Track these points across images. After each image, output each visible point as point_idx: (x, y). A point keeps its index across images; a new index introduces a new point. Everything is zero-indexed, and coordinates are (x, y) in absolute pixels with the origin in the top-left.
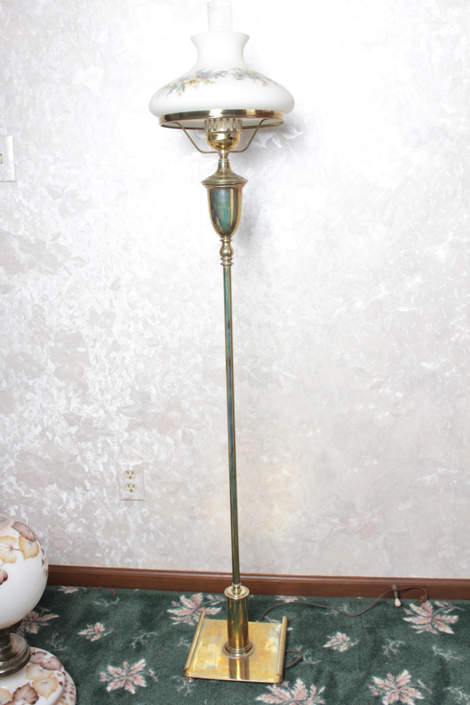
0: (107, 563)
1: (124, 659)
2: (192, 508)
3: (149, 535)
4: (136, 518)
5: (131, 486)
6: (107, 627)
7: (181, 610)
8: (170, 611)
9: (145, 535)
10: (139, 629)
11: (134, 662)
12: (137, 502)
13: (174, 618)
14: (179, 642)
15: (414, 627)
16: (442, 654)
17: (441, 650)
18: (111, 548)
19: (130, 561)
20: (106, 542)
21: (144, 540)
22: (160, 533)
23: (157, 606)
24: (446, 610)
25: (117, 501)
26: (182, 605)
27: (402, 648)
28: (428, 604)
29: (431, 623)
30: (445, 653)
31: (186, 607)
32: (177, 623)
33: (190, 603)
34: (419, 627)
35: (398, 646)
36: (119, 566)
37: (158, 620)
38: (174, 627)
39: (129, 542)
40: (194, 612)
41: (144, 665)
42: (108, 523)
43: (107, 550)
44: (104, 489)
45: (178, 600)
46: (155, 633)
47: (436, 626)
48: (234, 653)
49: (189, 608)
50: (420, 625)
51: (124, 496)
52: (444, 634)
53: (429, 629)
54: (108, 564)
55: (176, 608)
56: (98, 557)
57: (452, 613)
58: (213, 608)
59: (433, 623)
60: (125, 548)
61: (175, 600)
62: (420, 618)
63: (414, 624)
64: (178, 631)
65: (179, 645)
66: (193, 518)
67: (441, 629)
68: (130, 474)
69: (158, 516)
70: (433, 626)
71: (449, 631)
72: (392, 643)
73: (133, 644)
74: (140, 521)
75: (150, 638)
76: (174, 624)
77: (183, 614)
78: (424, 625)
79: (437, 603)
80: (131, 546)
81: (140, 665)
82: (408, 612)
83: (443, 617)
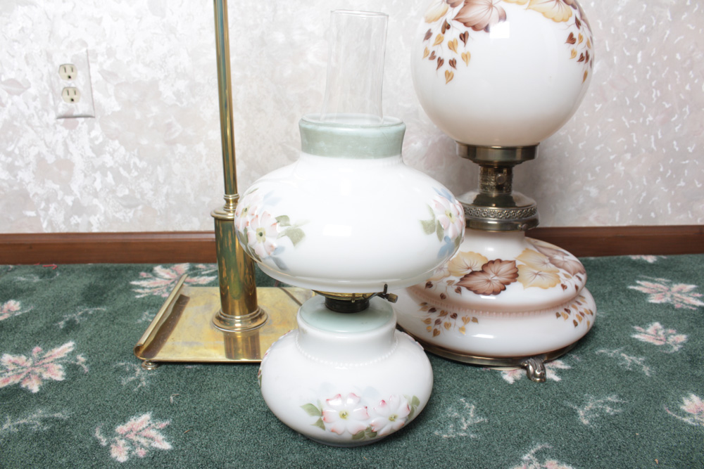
0: (45, 225)
1: (36, 343)
2: (169, 126)
3: (104, 175)
4: (83, 147)
5: (71, 92)
6: (24, 305)
7: (152, 281)
8: (134, 283)
9: (98, 175)
10: (78, 304)
11: (53, 347)
12: (82, 119)
13: (140, 291)
14: (140, 317)
18: (48, 201)
19: (79, 220)
20: (40, 191)
21: (98, 185)
22: (121, 169)
23: (115, 278)
25: (51, 120)
26: (155, 275)
31: (161, 277)
32: (142, 296)
33: (168, 273)
36: (63, 228)
37: (113, 294)
38: (136, 301)
39: (75, 188)
40: (172, 283)
41: (70, 350)
42: (40, 159)
43: (43, 205)
44: (30, 101)
45: (151, 270)
46: (103, 309)
48: (232, 324)
49: (166, 279)
51: (62, 111)
54: (45, 228)
55: (144, 279)
56: (30, 217)
58: (204, 277)
60: (69, 200)
61: (146, 271)
64: (143, 304)
65: (140, 321)
66: (171, 143)
68: (68, 70)
73: (62, 323)
74: (90, 153)
75: (92, 315)
76: (138, 297)
77: (156, 285)
80: (79, 195)
81: (63, 350)
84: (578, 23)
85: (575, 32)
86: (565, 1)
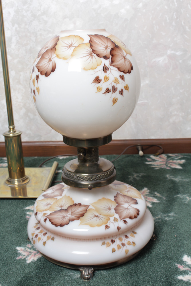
15: (153, 166)
16: (174, 179)
17: (173, 177)
24: (177, 157)
27: (143, 177)
28: (164, 156)
29: (165, 164)
30: (176, 178)
34: (156, 166)
35: (140, 176)
47: (169, 165)
50: (157, 165)
52: (175, 169)
53: (164, 167)
57: (181, 159)
59: (167, 164)
62: (157, 162)
63: (153, 165)
67: (173, 167)
70: (167, 166)
71: (179, 167)
72: (135, 175)
78: (160, 165)
79: (170, 155)
82: (149, 159)
83: (175, 161)
84: (105, 69)
85: (102, 75)
86: (98, 55)
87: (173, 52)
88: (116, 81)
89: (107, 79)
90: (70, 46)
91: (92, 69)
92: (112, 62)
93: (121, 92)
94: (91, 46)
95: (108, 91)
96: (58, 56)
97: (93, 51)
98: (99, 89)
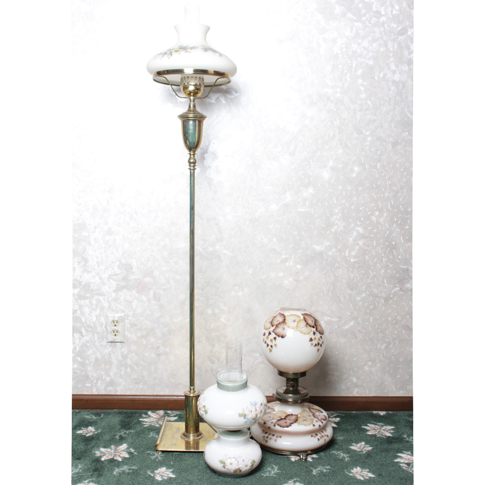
0: (94, 390)
1: (111, 444)
2: (158, 347)
3: (126, 368)
4: (118, 356)
5: (115, 332)
6: (96, 429)
7: (149, 419)
8: (141, 419)
9: (123, 368)
10: (120, 429)
11: (119, 446)
12: (119, 343)
13: (145, 423)
14: (149, 435)
18: (98, 379)
19: (111, 389)
20: (95, 375)
21: (123, 373)
22: (134, 366)
23: (131, 417)
24: (333, 415)
25: (104, 343)
26: (149, 416)
31: (152, 417)
32: (147, 426)
33: (155, 415)
36: (103, 393)
37: (134, 425)
38: (145, 428)
39: (112, 374)
40: (159, 420)
41: (127, 447)
42: (97, 360)
43: (95, 381)
44: (96, 335)
45: (147, 414)
46: (132, 431)
48: (189, 437)
49: (155, 418)
51: (110, 340)
54: (95, 392)
55: (145, 418)
56: (88, 387)
57: (336, 417)
58: (172, 418)
60: (108, 379)
61: (144, 414)
64: (149, 429)
65: (150, 436)
66: (159, 355)
68: (115, 323)
69: (134, 354)
71: (334, 425)
73: (117, 437)
74: (120, 358)
75: (128, 434)
76: (145, 426)
77: (151, 421)
80: (113, 377)
81: (124, 447)
83: (330, 419)
84: (314, 333)
85: (313, 337)
86: (310, 326)
87: (329, 318)
88: (319, 340)
89: (315, 338)
90: (294, 321)
91: (309, 333)
92: (317, 329)
93: (321, 345)
94: (305, 321)
95: (316, 345)
96: (288, 327)
97: (307, 324)
98: (312, 344)
